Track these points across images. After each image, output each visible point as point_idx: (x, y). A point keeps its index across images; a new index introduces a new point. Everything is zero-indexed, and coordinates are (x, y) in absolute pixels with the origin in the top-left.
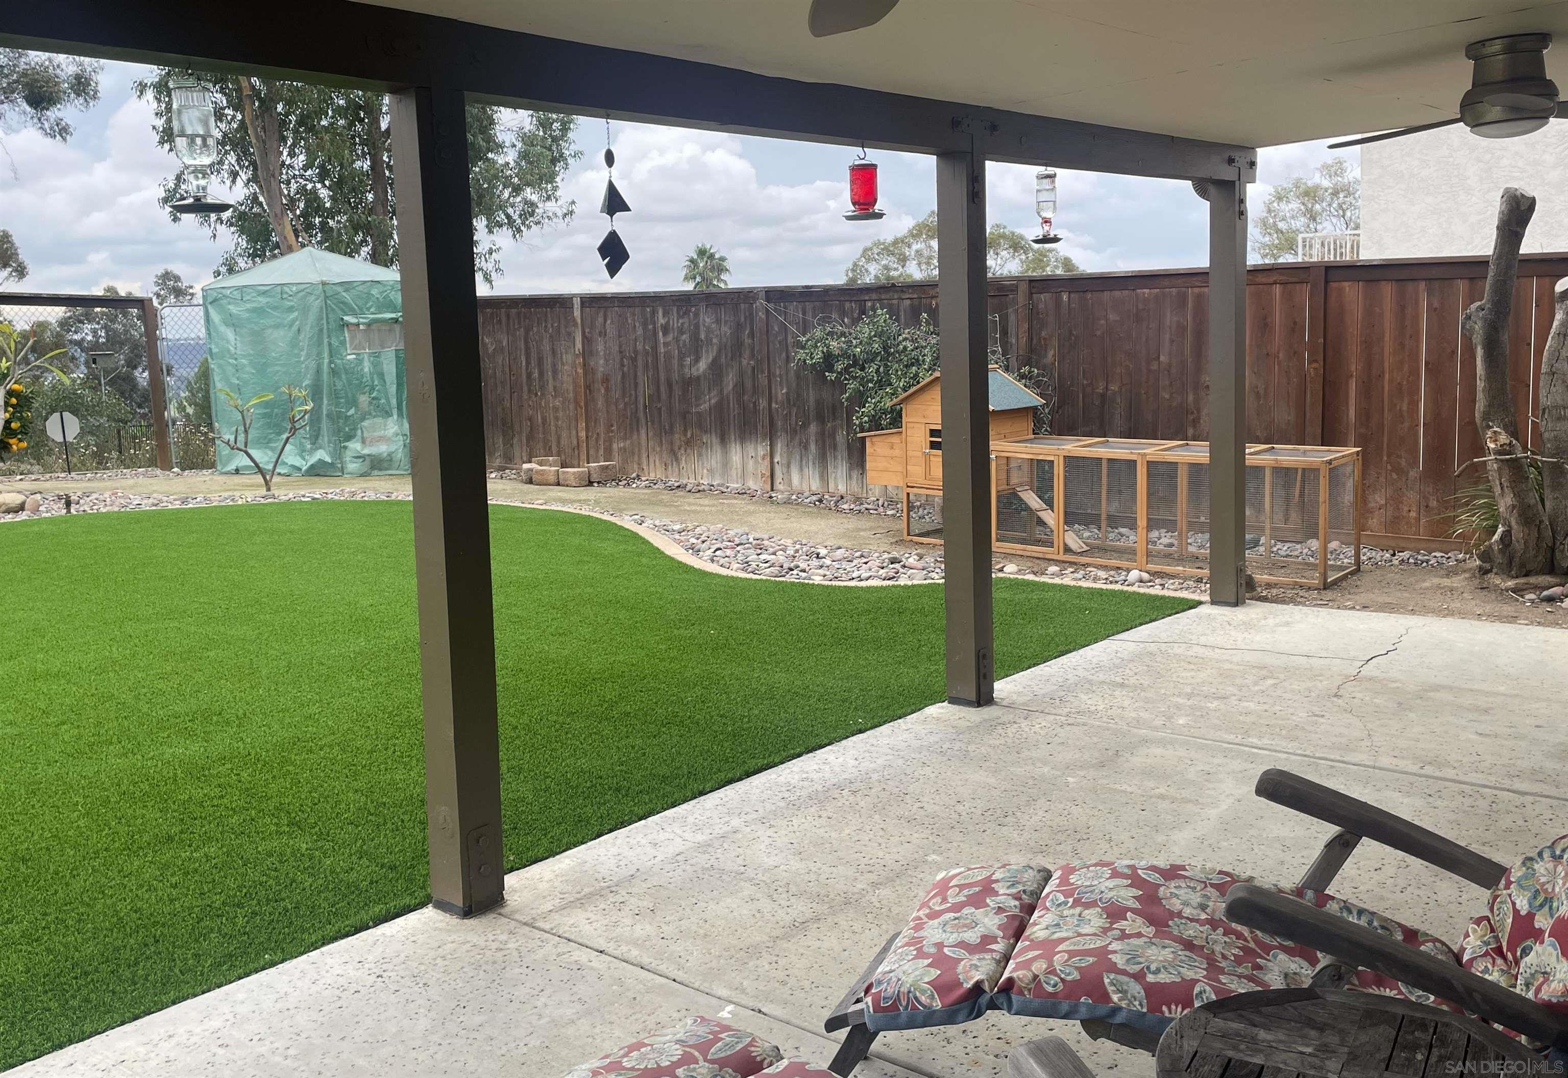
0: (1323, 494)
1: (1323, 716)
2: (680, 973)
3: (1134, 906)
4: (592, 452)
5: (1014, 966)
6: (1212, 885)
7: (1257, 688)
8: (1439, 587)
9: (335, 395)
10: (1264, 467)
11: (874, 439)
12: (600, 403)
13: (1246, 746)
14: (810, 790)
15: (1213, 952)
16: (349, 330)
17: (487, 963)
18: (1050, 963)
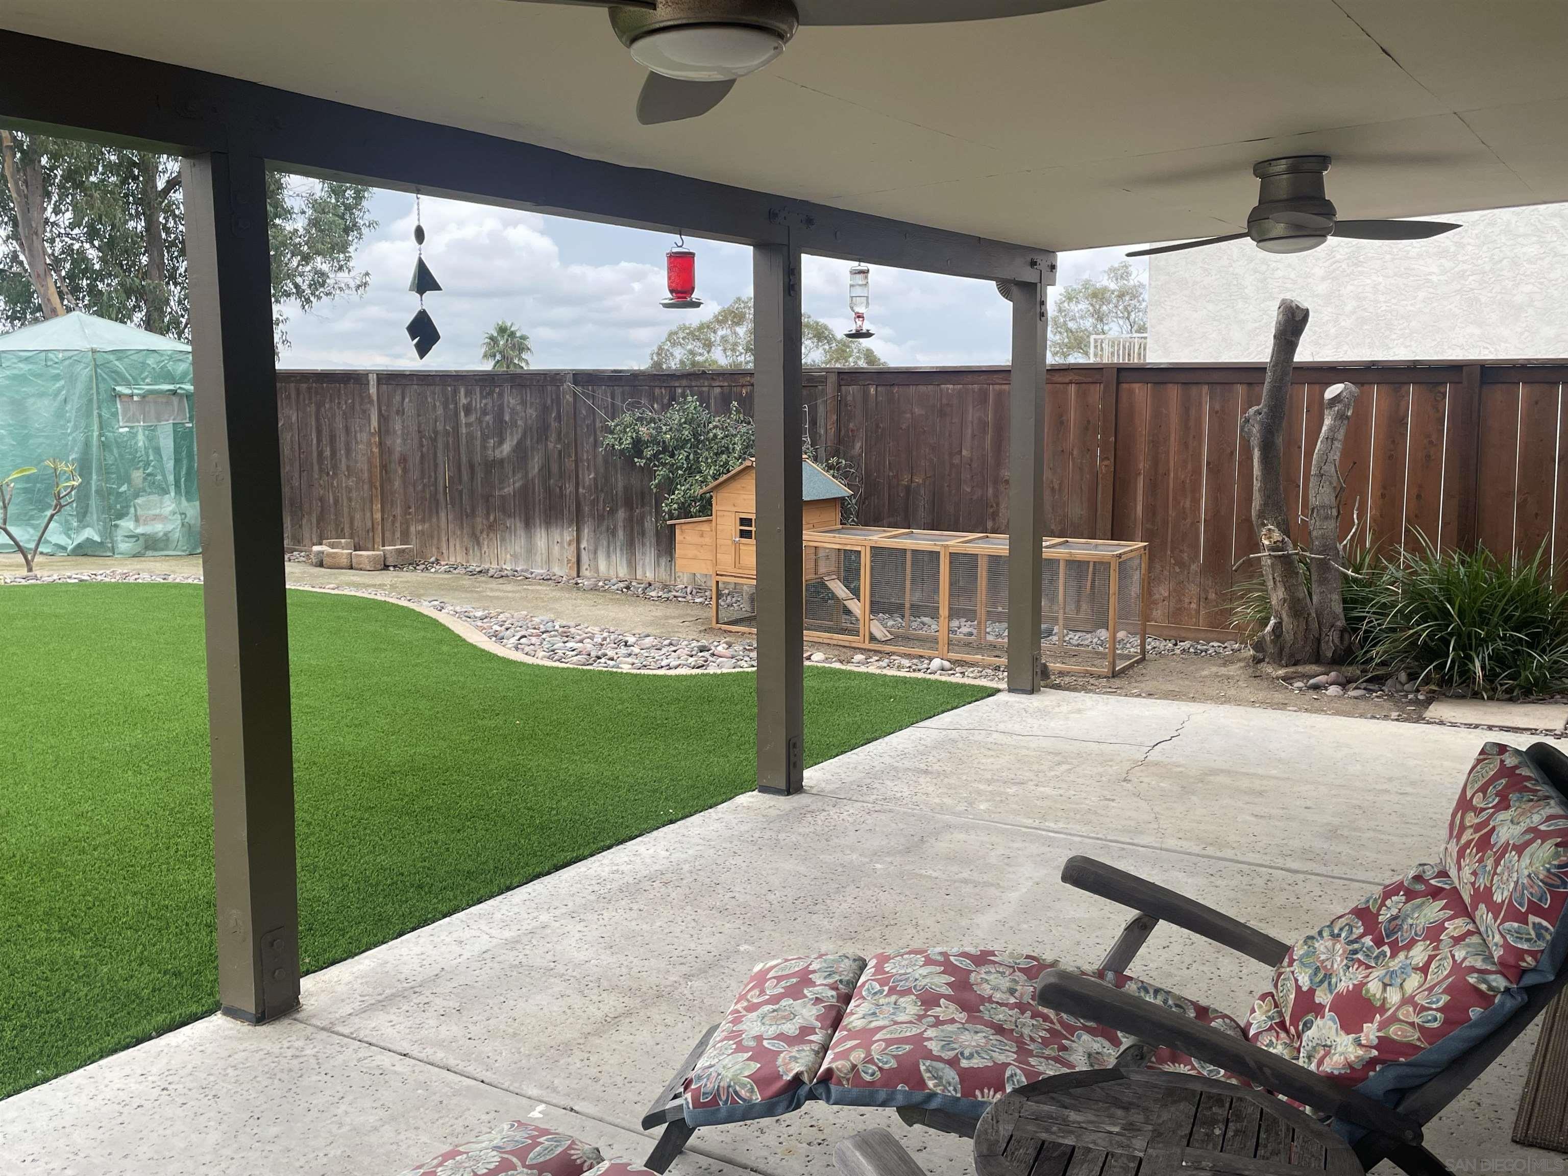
0: (1113, 587)
1: (1113, 800)
2: (489, 1074)
3: (947, 993)
4: (387, 534)
5: (832, 1056)
6: (1020, 970)
7: (1052, 773)
8: (1216, 675)
9: (105, 471)
10: (1059, 560)
11: (684, 527)
12: (397, 484)
13: (1044, 830)
14: (621, 882)
15: (1022, 1035)
16: (120, 400)
17: (282, 1071)
18: (868, 1053)
